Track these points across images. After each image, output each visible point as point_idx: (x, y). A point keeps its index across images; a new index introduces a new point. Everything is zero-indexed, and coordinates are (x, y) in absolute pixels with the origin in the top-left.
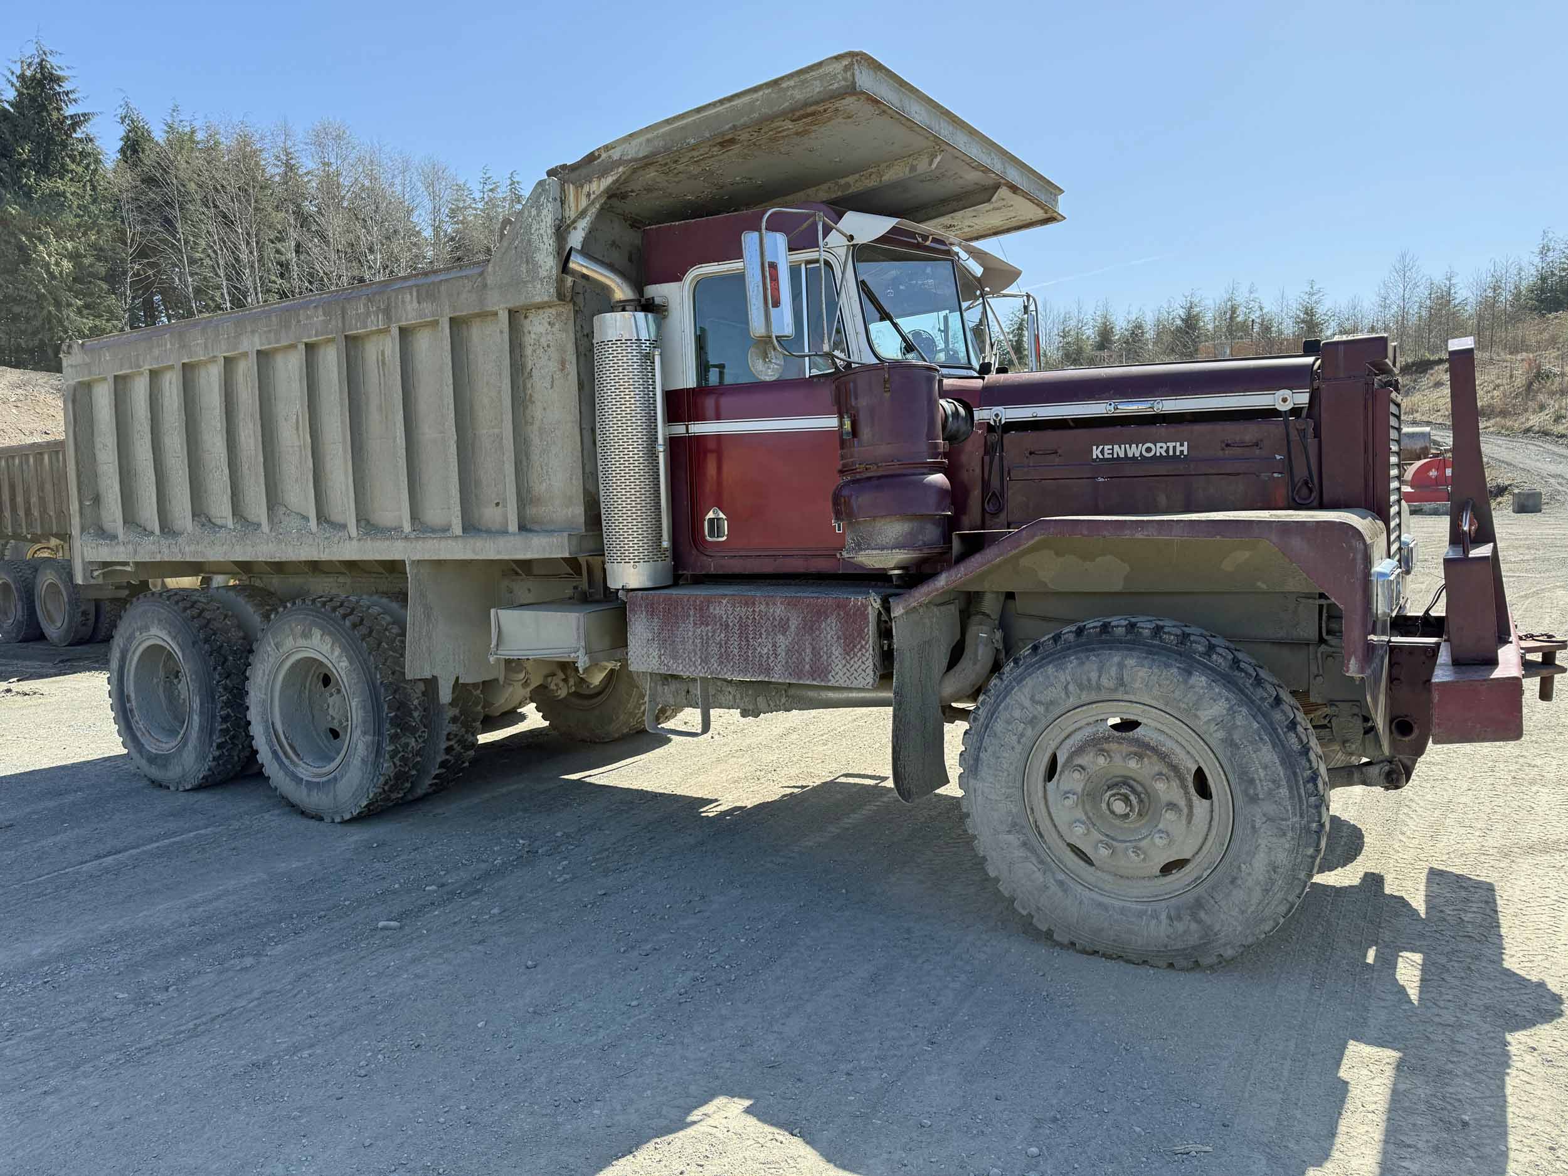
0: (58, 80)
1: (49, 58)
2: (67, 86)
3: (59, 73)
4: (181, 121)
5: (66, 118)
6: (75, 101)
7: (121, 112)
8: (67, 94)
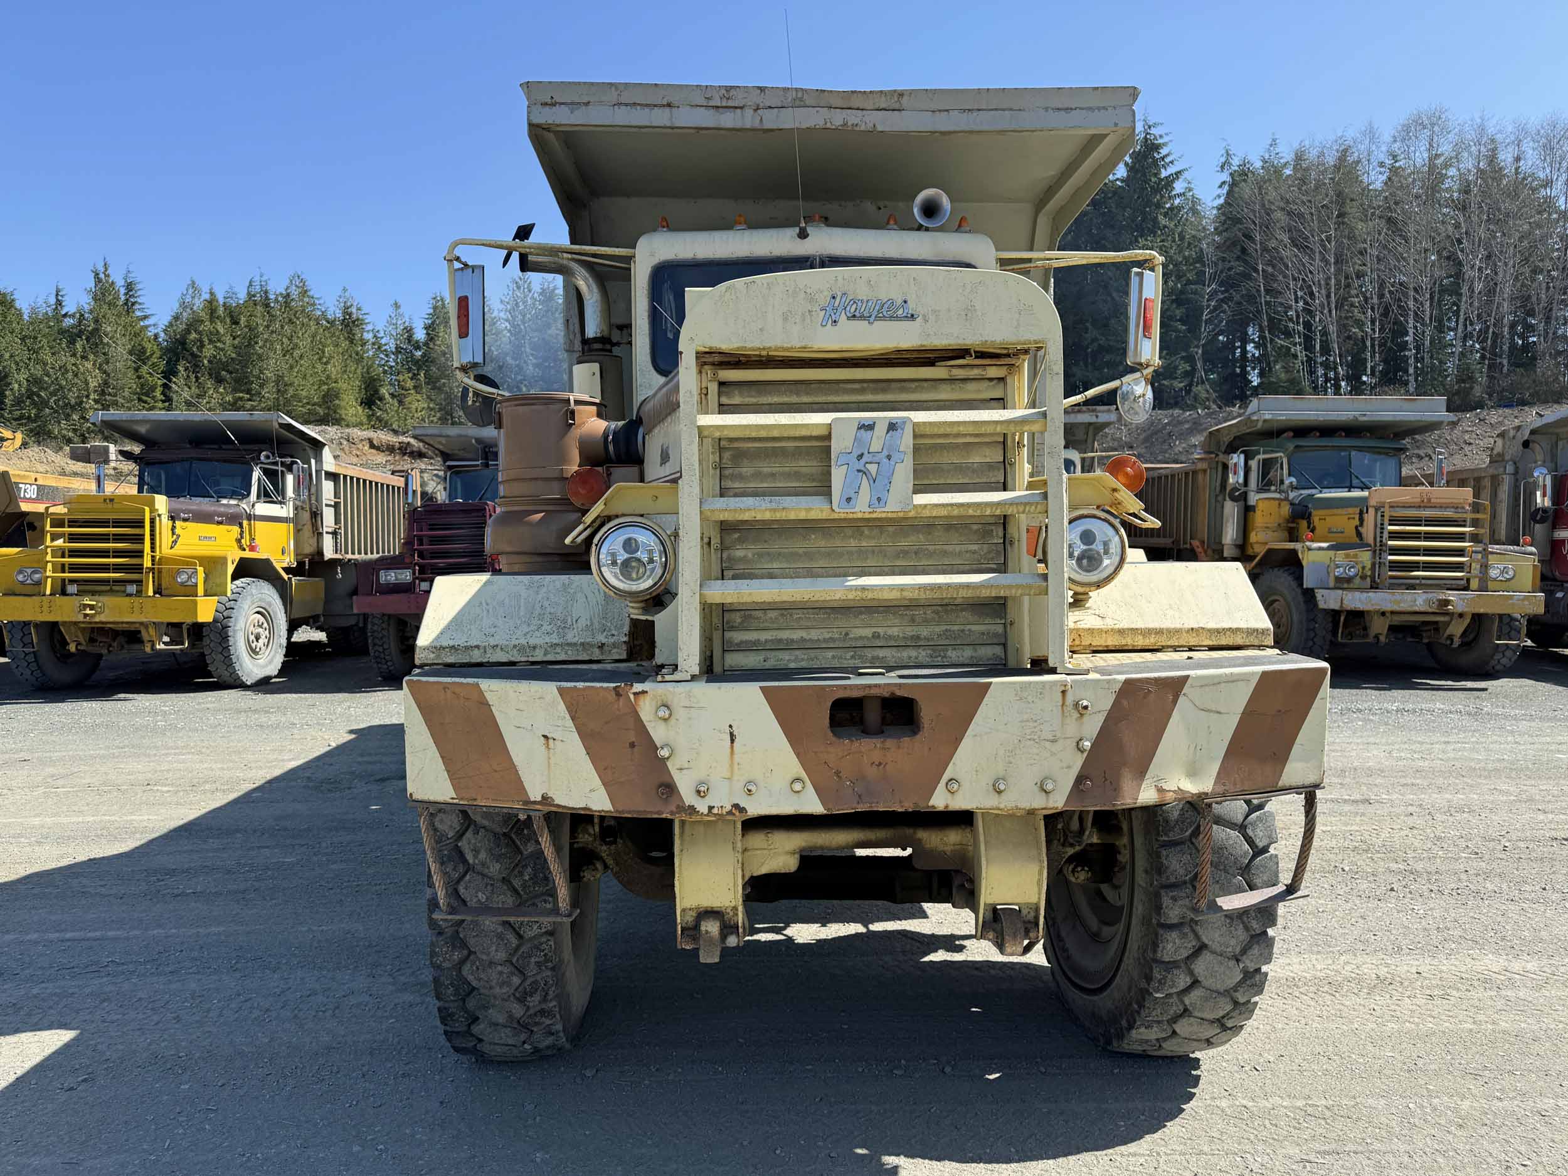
0: (1157, 148)
1: (1153, 131)
2: (1164, 152)
3: (1160, 141)
4: (1277, 154)
5: (1162, 180)
6: (1172, 162)
7: (1223, 160)
8: (1163, 159)
